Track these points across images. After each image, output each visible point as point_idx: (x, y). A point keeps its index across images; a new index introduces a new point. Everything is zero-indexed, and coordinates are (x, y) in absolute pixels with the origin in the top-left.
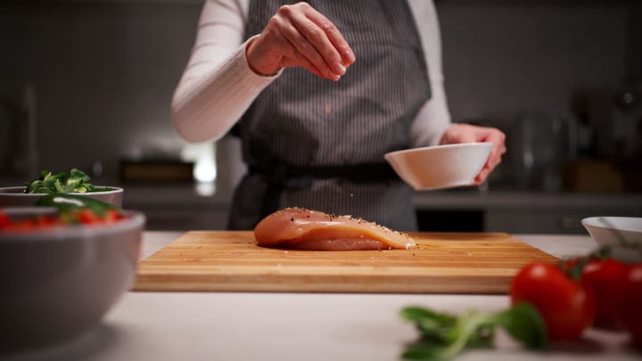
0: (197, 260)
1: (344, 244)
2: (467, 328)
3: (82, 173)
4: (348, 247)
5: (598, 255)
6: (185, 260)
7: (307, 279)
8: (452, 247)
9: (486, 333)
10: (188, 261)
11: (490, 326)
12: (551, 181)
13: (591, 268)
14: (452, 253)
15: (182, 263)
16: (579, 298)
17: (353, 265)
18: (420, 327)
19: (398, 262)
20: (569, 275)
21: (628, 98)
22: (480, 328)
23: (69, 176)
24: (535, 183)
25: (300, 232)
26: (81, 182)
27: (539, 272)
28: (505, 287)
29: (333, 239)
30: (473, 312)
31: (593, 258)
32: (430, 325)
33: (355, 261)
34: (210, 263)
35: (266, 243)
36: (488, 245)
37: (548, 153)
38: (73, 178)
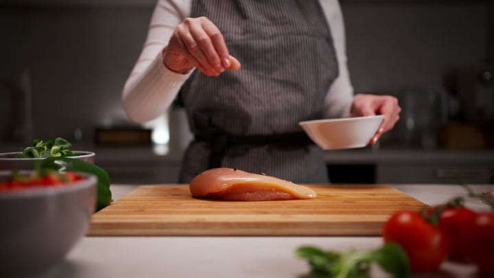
0: (142, 210)
1: (260, 196)
2: (348, 263)
3: (65, 141)
4: (263, 198)
5: (453, 203)
6: (133, 210)
7: (228, 225)
8: (345, 197)
9: (364, 266)
10: (136, 211)
11: (368, 261)
12: (429, 141)
13: (448, 214)
14: (345, 201)
15: (130, 213)
16: (436, 239)
17: (265, 213)
18: (311, 263)
19: (301, 210)
20: (428, 221)
21: (488, 75)
22: (359, 264)
24: (415, 142)
25: (225, 186)
27: (405, 218)
28: (380, 231)
29: (251, 192)
30: (353, 251)
31: (449, 206)
32: (319, 260)
33: (267, 210)
34: (152, 213)
35: (199, 195)
36: (374, 195)
37: (426, 119)
38: (57, 145)
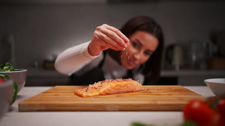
3: (10, 64)
12: (203, 66)
23: (5, 66)
24: (197, 66)
26: (9, 68)
27: (196, 105)
38: (6, 66)
